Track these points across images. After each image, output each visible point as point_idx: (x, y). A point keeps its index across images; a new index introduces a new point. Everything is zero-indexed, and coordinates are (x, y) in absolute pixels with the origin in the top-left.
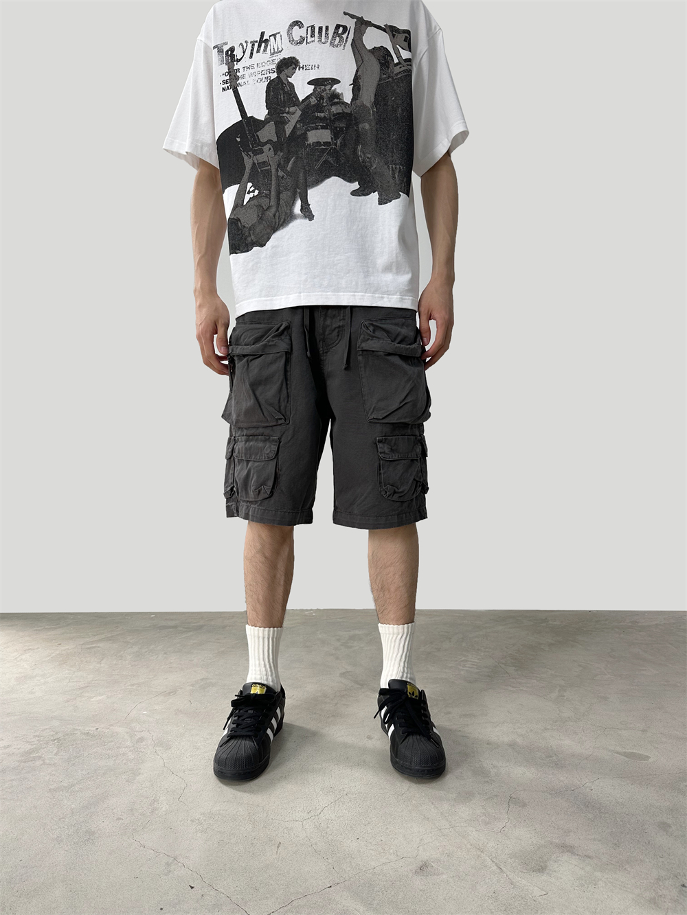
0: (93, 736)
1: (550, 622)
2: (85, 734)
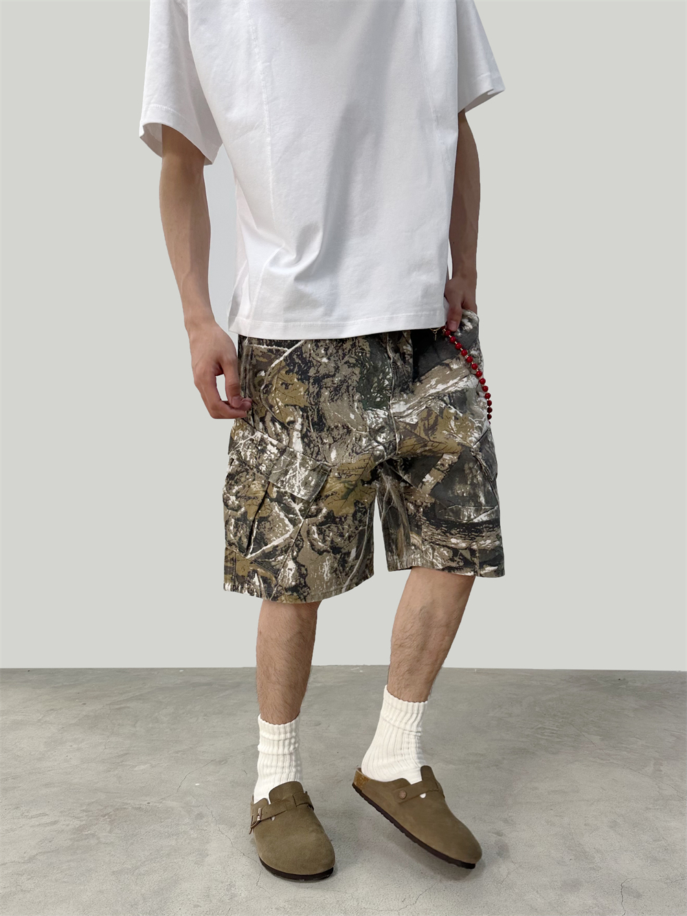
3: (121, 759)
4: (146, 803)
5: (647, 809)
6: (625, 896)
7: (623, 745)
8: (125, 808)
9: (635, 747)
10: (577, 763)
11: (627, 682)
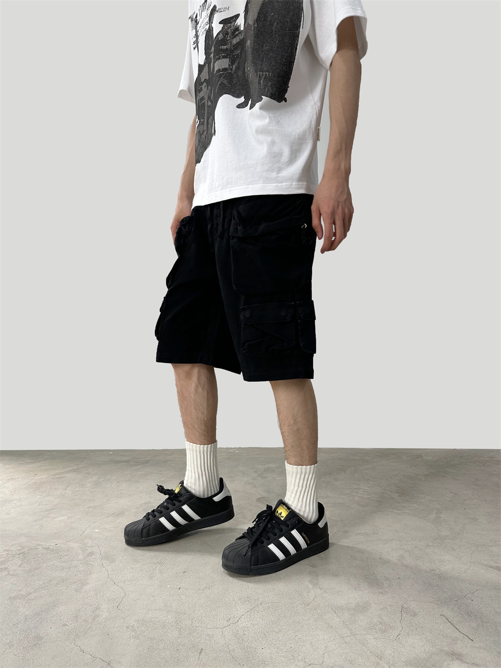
0: (53, 551)
1: (424, 458)
2: (46, 548)
3: (47, 513)
4: (54, 544)
5: (428, 546)
6: (404, 615)
7: (415, 500)
8: (37, 548)
9: (424, 501)
10: (379, 513)
11: (422, 457)
